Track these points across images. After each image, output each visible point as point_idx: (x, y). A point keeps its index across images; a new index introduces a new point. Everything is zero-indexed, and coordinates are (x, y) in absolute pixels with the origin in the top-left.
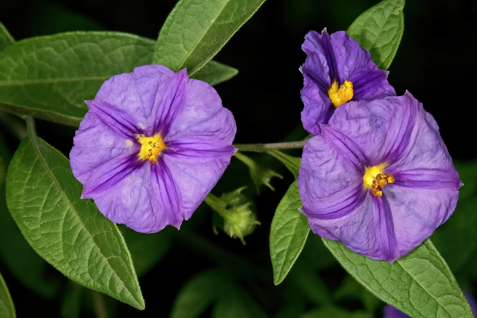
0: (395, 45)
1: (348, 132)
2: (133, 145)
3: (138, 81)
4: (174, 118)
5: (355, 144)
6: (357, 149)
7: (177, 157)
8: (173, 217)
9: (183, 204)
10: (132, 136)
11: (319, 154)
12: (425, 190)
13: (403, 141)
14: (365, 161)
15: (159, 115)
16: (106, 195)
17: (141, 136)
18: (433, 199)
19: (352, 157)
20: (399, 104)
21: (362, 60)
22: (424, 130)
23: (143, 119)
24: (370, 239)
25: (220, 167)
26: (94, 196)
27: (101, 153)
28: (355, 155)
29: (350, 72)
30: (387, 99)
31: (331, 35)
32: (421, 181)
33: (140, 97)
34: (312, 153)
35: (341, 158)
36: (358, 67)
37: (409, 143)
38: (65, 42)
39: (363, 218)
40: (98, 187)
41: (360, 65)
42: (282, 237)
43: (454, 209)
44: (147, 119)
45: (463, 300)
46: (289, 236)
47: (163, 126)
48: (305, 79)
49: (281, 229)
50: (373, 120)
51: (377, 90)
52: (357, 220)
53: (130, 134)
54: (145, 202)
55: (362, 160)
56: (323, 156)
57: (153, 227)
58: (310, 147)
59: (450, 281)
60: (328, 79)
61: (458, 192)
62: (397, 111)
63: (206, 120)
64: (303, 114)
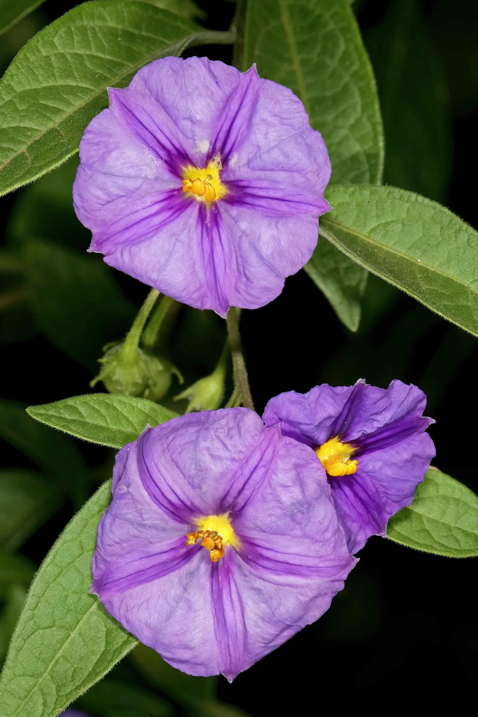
0: (433, 548)
1: (275, 470)
2: (203, 154)
3: (299, 140)
4: (254, 209)
5: (259, 485)
6: (253, 489)
7: (197, 227)
8: (104, 237)
9: (128, 248)
10: (216, 149)
11: (234, 432)
12: (212, 622)
13: (280, 564)
14: (237, 509)
15: (254, 184)
16: (119, 124)
17: (219, 163)
18: (200, 635)
19: (238, 485)
20: (335, 547)
21: (396, 490)
22: (301, 595)
23: (244, 160)
24: (121, 545)
25: (194, 296)
26: (114, 106)
27: (182, 105)
28: (243, 488)
29: (373, 472)
30: (338, 527)
31: (426, 433)
32: (223, 610)
33: (276, 146)
34: (234, 421)
35: (234, 466)
36: (384, 484)
37: (277, 574)
38: (356, 67)
39: (150, 527)
40: (130, 111)
41: (389, 488)
42: (103, 411)
43: (189, 673)
44: (246, 166)
45: (52, 714)
46: (106, 421)
47: (238, 193)
48: (345, 388)
49: (116, 409)
50: (302, 507)
51: (353, 521)
52: (145, 516)
53: (219, 145)
54: (119, 187)
55: (238, 503)
56: (231, 438)
57: (83, 208)
58: (244, 415)
59: (78, 688)
60: (355, 435)
61: (218, 673)
62: (323, 545)
63: (260, 257)
64: (292, 395)
